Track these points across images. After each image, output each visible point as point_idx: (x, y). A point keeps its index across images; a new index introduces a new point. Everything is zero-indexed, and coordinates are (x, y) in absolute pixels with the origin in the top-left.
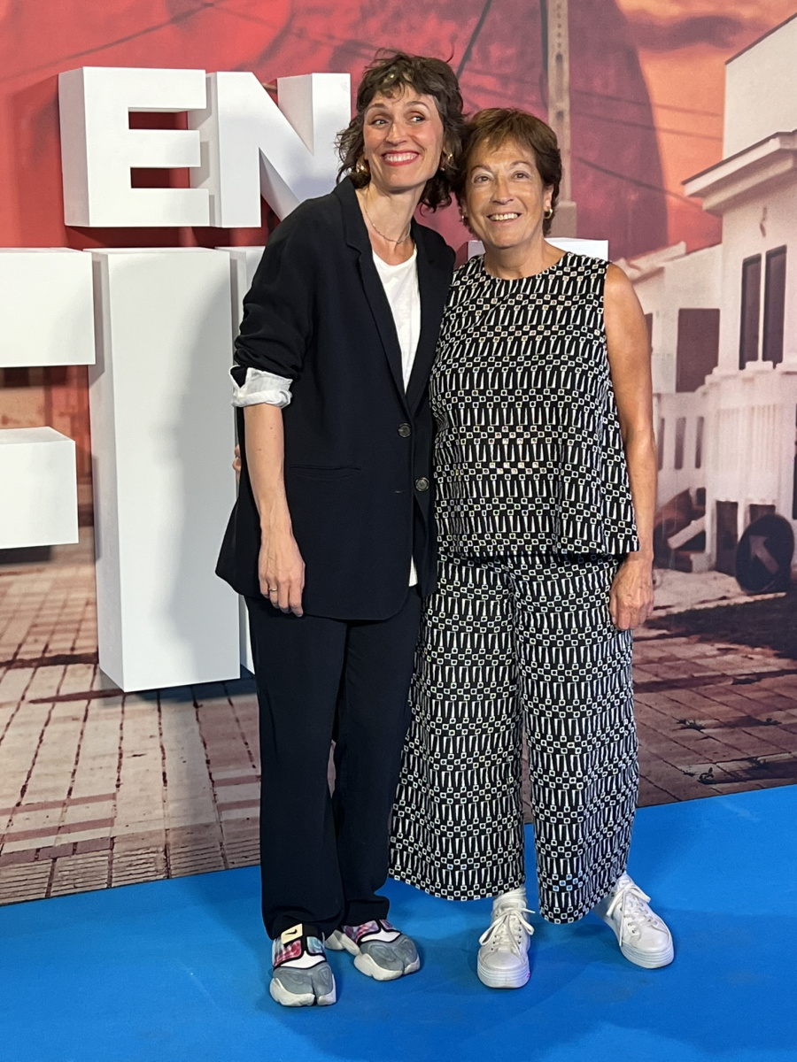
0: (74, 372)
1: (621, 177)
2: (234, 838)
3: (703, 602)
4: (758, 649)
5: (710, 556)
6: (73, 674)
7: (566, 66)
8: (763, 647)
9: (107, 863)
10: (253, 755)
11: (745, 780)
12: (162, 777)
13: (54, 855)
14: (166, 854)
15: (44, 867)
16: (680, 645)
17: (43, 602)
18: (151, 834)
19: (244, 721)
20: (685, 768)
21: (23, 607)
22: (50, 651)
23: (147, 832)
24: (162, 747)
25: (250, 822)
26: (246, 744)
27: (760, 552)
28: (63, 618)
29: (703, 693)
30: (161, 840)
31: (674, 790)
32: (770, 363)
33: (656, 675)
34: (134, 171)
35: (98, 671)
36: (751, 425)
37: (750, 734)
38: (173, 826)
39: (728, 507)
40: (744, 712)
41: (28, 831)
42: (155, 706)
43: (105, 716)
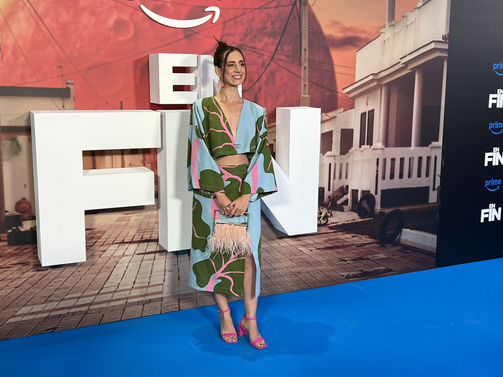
0: (153, 150)
2: (200, 297)
3: (347, 221)
4: (364, 236)
5: (350, 206)
6: (151, 245)
7: (307, 52)
9: (160, 306)
11: (359, 277)
12: (178, 278)
13: (143, 303)
14: (179, 303)
16: (340, 235)
17: (141, 223)
18: (175, 296)
20: (341, 274)
21: (135, 224)
22: (143, 238)
23: (173, 296)
24: (178, 269)
27: (365, 205)
28: (148, 227)
29: (347, 250)
30: (177, 298)
31: (337, 281)
32: (369, 146)
33: (333, 244)
34: (174, 86)
35: (158, 244)
36: (363, 166)
37: (361, 263)
38: (181, 294)
39: (355, 191)
40: (359, 256)
41: (135, 296)
42: (176, 255)
43: (160, 259)
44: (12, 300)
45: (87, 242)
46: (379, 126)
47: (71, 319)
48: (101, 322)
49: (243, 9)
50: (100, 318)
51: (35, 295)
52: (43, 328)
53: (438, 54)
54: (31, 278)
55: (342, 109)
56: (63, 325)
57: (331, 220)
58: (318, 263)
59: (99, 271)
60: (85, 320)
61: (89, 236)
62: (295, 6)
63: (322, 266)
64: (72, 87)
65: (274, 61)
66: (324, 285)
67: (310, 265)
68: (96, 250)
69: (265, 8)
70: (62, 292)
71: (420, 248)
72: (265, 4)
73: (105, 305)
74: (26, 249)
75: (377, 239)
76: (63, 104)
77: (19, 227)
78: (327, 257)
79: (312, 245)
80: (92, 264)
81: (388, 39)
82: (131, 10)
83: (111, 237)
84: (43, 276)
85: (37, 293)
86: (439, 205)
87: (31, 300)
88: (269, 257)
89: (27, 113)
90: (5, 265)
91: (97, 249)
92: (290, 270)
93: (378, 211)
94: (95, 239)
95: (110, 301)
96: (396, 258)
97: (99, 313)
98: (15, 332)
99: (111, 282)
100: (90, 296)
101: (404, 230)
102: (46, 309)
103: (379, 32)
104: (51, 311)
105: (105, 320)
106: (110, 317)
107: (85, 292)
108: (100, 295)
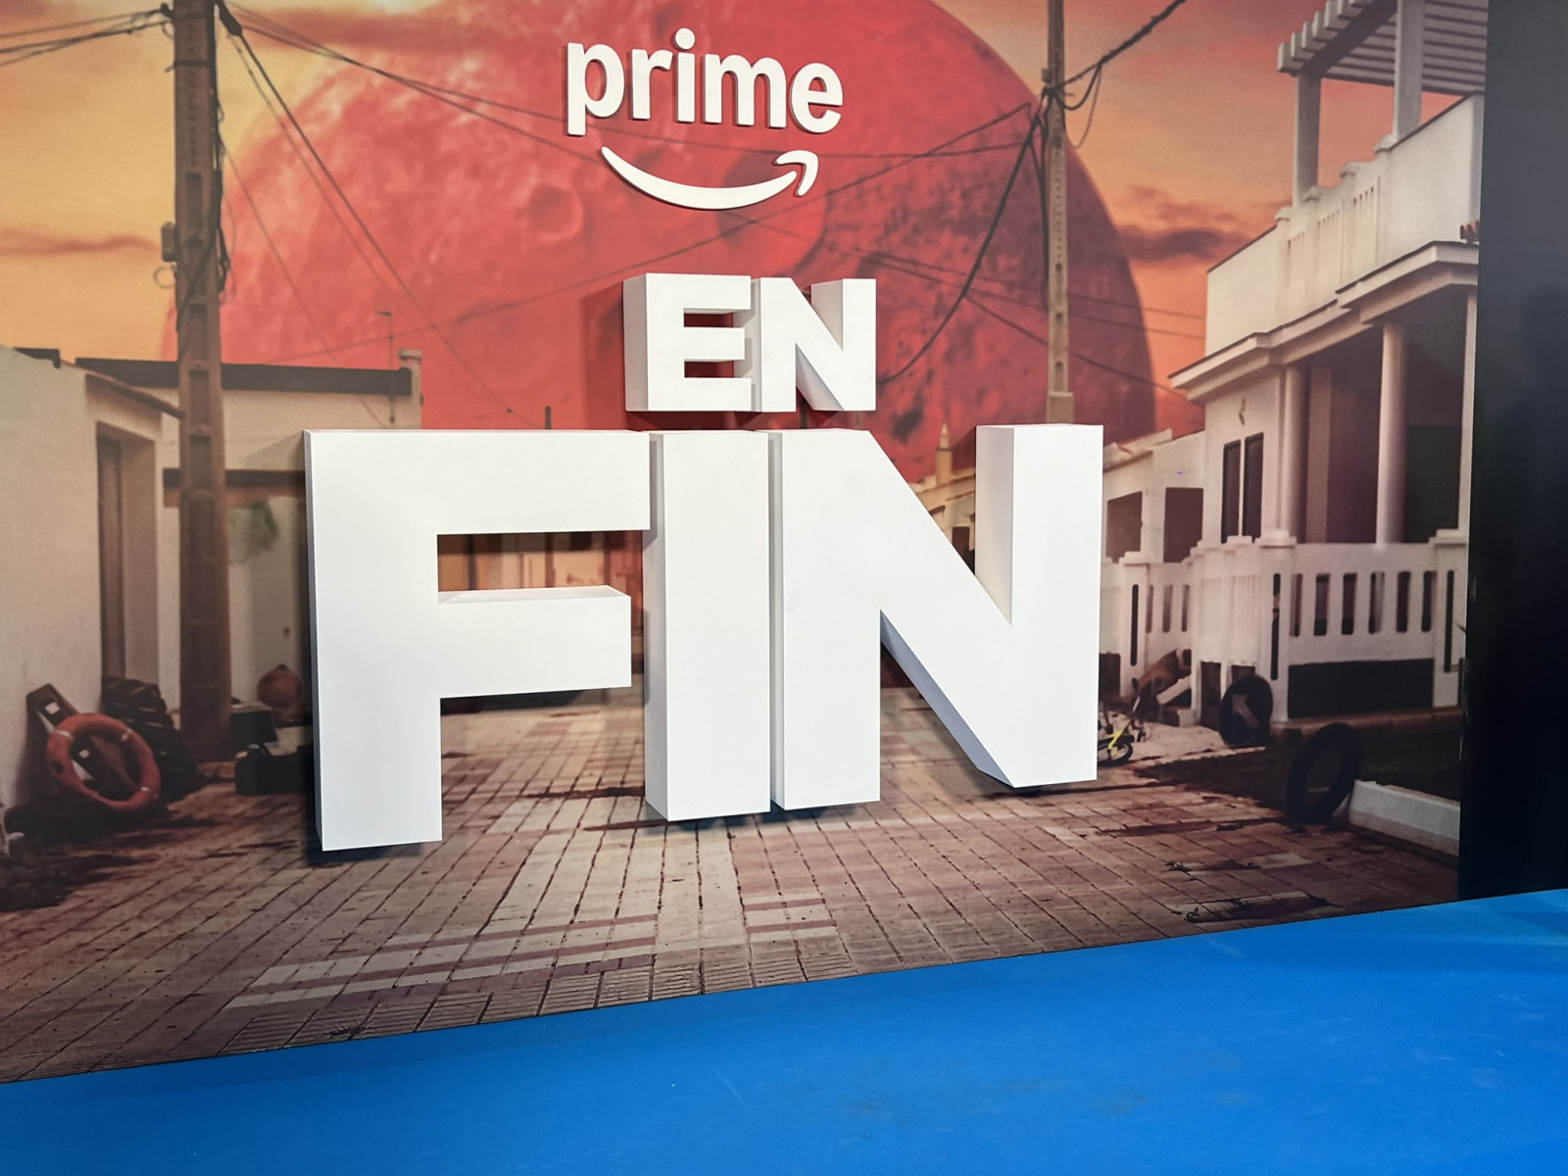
0: (630, 538)
1: (1116, 371)
2: (764, 959)
3: (1189, 754)
4: (1240, 799)
5: (1195, 714)
6: (623, 804)
7: (1065, 274)
8: (1244, 797)
9: (648, 978)
10: (780, 883)
11: (1228, 920)
12: (698, 901)
13: (602, 969)
14: (700, 972)
15: (593, 980)
16: (1167, 793)
17: (598, 741)
18: (689, 953)
19: (771, 852)
20: (1172, 907)
21: (581, 744)
22: (603, 784)
23: (684, 951)
24: (699, 874)
25: (775, 944)
26: (774, 873)
27: (1241, 708)
28: (616, 755)
29: (1189, 837)
30: (696, 958)
31: (1162, 928)
32: (1249, 538)
33: (1147, 820)
34: (687, 363)
35: (644, 803)
36: (1232, 594)
37: (1233, 877)
38: (706, 947)
39: (1212, 667)
40: (1228, 857)
41: (579, 947)
42: (693, 835)
43: (649, 845)
44: (243, 946)
45: (448, 789)
46: (1280, 482)
47: (401, 1006)
48: (484, 1018)
49: (881, 156)
50: (481, 1006)
51: (304, 933)
52: (325, 1026)
53: (1448, 280)
55: (1168, 433)
56: (379, 1021)
57: (1140, 749)
58: (1105, 874)
59: (480, 873)
60: (440, 1009)
61: (454, 774)
62: (1029, 149)
63: (1115, 883)
64: (415, 368)
65: (970, 299)
66: (1122, 940)
67: (1081, 880)
69: (945, 154)
70: (378, 928)
71: (1408, 838)
72: (943, 143)
73: (494, 970)
74: (285, 804)
75: (1278, 809)
76: (393, 411)
77: (267, 744)
78: (1132, 858)
79: (1085, 819)
80: (463, 852)
81: (1299, 236)
82: (574, 163)
83: (516, 777)
84: (327, 882)
85: (312, 930)
86: (1464, 713)
87: (293, 946)
88: (959, 852)
89: (294, 436)
90: (228, 847)
91: (474, 814)
92: (1021, 891)
93: (1282, 727)
94: (469, 783)
95: (508, 959)
96: (1340, 867)
97: (479, 991)
98: (248, 1036)
99: (513, 906)
100: (455, 942)
101: (1359, 784)
102: (332, 975)
103: (1273, 217)
104: (348, 980)
105: (492, 1013)
106: (508, 1004)
107: (440, 930)
108: (482, 940)
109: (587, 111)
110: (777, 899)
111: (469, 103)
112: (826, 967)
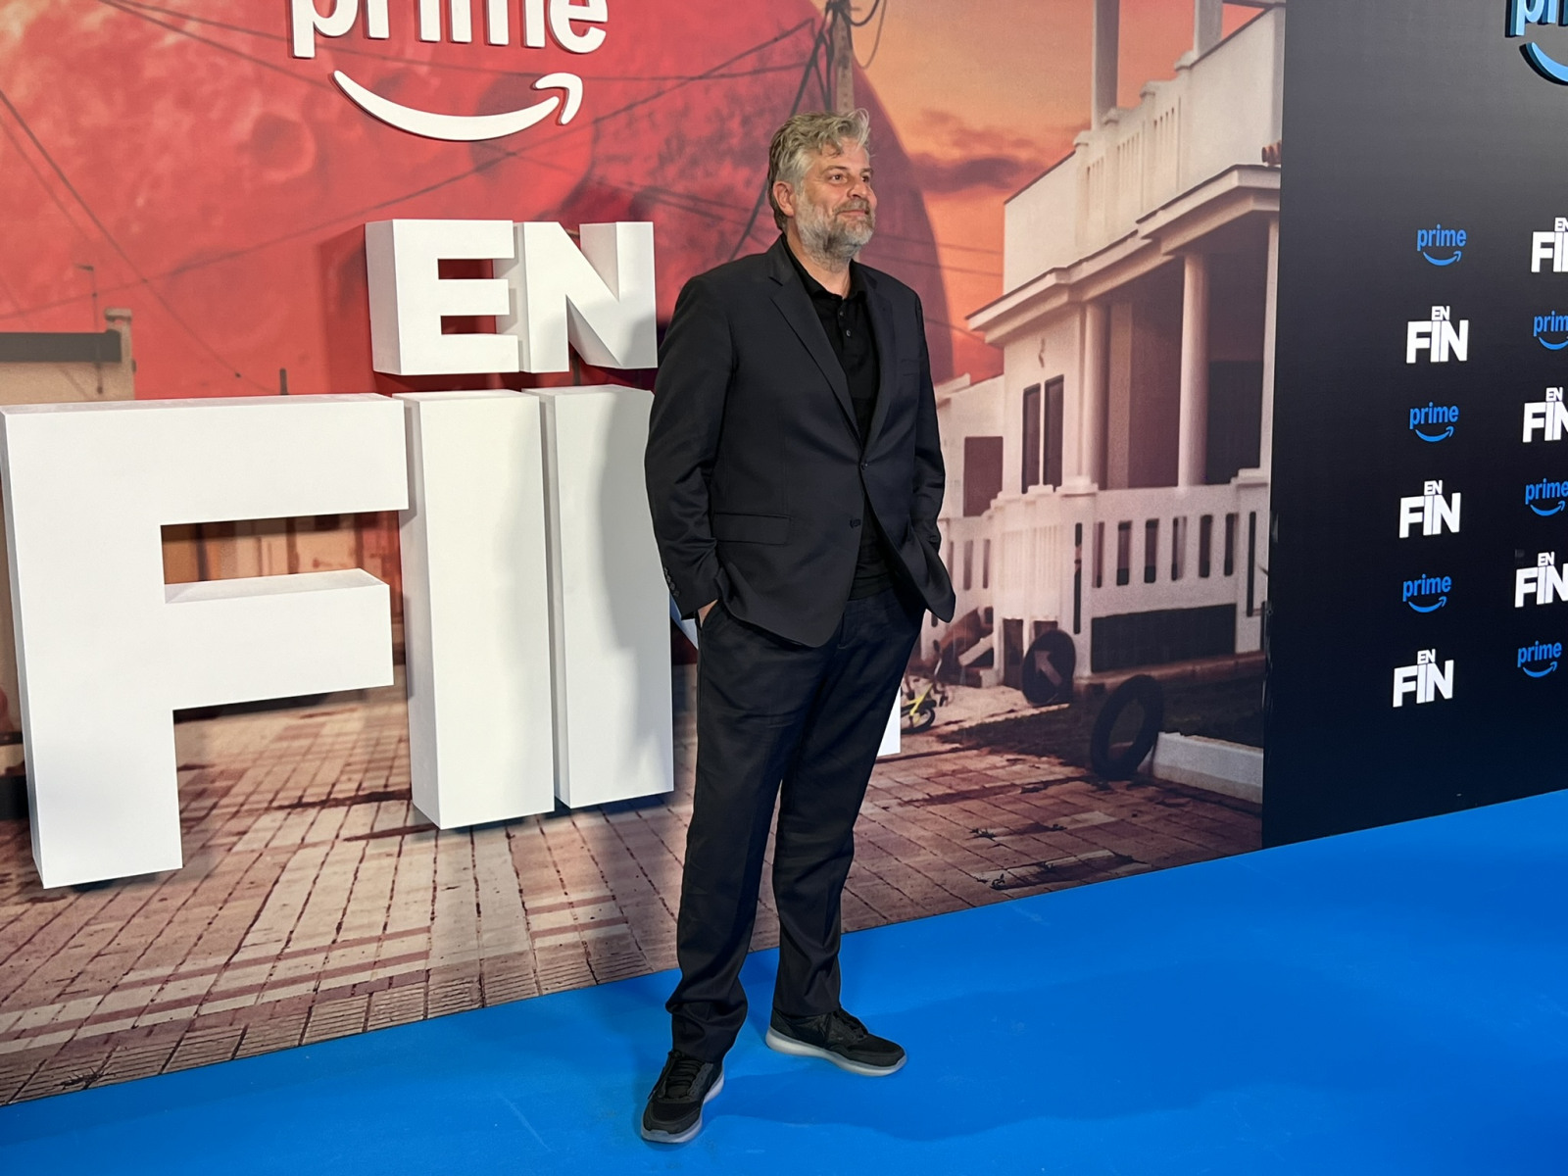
2: (547, 965)
3: (993, 716)
4: (1044, 759)
5: (998, 671)
6: (387, 807)
8: (1048, 757)
9: (422, 995)
10: (565, 882)
11: (1034, 884)
12: (475, 908)
13: (371, 990)
14: (480, 984)
16: (971, 758)
17: (356, 741)
18: (467, 965)
19: (555, 849)
20: (978, 876)
21: (337, 747)
23: (462, 963)
24: (475, 879)
25: (562, 948)
26: (558, 872)
27: (1045, 666)
28: (377, 756)
29: (994, 802)
30: (475, 970)
31: (968, 897)
32: (1051, 487)
33: (950, 788)
34: (444, 318)
35: (411, 807)
36: (1033, 546)
37: (1038, 840)
38: (486, 956)
39: (1015, 625)
40: (1032, 819)
41: (346, 967)
42: (468, 838)
43: (419, 853)
45: (187, 806)
46: (1081, 425)
47: (143, 1047)
48: (238, 1053)
49: (654, 79)
50: (234, 1041)
51: (26, 976)
52: (55, 1077)
53: (1250, 205)
54: (12, 925)
56: (118, 1065)
57: (942, 714)
58: (909, 846)
59: (227, 896)
60: (188, 1047)
61: (191, 788)
62: (813, 68)
63: (919, 855)
64: (125, 330)
65: (753, 237)
66: (927, 913)
67: (884, 854)
68: (217, 831)
69: (723, 76)
70: (112, 964)
71: (1213, 789)
72: (720, 64)
73: (249, 1000)
75: (1083, 766)
76: (100, 381)
78: (936, 827)
79: (888, 790)
80: (205, 874)
81: (1098, 162)
82: (303, 90)
83: (263, 788)
84: (50, 917)
85: (35, 971)
86: (1267, 658)
87: (14, 991)
91: (220, 829)
93: (1085, 682)
94: (210, 796)
95: (263, 987)
96: (1143, 823)
97: (231, 1025)
99: (265, 930)
100: (202, 973)
101: (1163, 736)
102: (62, 1019)
103: (1072, 142)
104: (81, 1024)
105: (248, 1047)
106: (265, 1036)
107: (184, 961)
108: (233, 969)
109: (316, 29)
110: (564, 899)
111: (176, 21)
112: (618, 968)
